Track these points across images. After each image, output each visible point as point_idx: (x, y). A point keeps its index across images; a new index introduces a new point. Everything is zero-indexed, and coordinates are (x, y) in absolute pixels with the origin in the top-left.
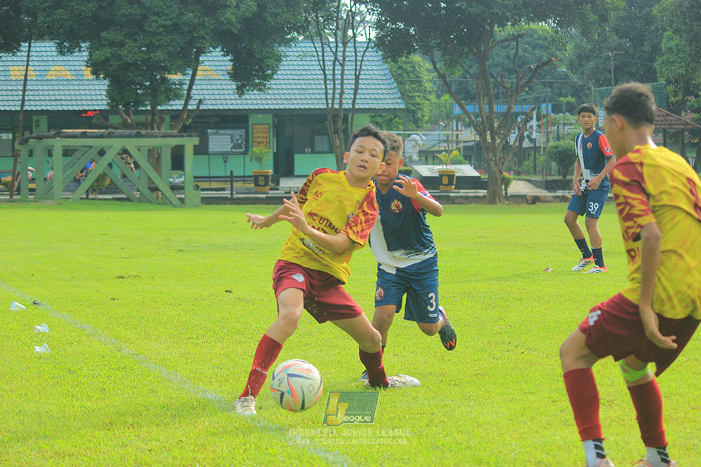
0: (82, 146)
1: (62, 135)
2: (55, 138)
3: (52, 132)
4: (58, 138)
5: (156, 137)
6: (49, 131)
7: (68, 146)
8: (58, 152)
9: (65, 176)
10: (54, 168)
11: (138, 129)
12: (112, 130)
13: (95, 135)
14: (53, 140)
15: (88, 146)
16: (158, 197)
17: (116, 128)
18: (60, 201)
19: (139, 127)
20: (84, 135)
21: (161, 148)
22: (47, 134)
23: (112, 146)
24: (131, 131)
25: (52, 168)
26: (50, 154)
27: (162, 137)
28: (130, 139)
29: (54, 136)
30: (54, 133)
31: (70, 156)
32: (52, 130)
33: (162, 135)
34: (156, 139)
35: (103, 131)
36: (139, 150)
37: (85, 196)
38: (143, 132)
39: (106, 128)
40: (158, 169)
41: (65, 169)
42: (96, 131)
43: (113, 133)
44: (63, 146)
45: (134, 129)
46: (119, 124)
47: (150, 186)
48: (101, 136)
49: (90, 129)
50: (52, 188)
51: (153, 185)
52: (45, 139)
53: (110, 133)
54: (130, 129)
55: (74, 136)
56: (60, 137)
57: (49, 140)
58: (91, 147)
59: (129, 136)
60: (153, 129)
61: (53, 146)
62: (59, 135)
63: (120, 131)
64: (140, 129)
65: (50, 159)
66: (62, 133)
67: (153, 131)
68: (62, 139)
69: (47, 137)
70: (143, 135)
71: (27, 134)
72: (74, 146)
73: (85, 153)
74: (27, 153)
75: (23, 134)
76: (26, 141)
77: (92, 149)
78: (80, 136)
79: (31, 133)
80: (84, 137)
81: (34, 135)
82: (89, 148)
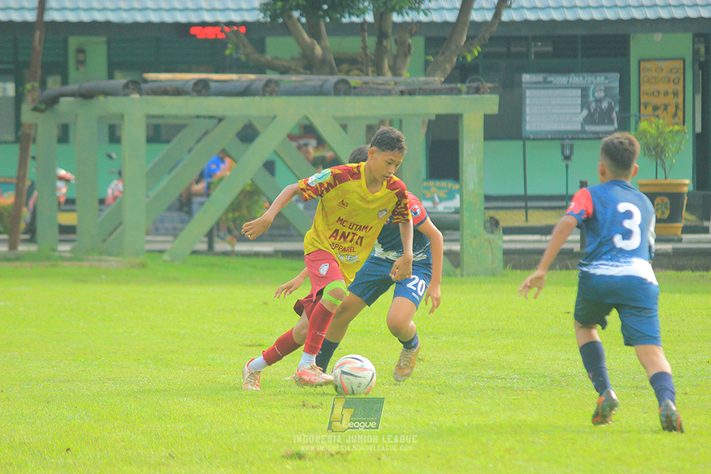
0: (198, 117)
1: (144, 86)
2: (126, 95)
3: (120, 80)
4: (136, 96)
5: (388, 93)
7: (161, 117)
8: (134, 131)
9: (153, 194)
11: (340, 72)
12: (275, 76)
13: (230, 87)
14: (123, 99)
15: (212, 117)
17: (284, 71)
18: (140, 260)
19: (344, 67)
20: (202, 88)
21: (400, 122)
22: (106, 83)
23: (274, 118)
24: (324, 78)
25: (120, 173)
26: (114, 137)
27: (402, 93)
28: (322, 99)
29: (126, 90)
30: (124, 81)
31: (167, 141)
32: (118, 75)
33: (402, 88)
34: (387, 99)
35: (252, 77)
36: (344, 127)
37: (204, 247)
38: (355, 81)
39: (259, 69)
41: (153, 175)
42: (234, 77)
43: (277, 82)
44: (149, 117)
45: (332, 73)
48: (246, 91)
49: (216, 70)
50: (120, 223)
52: (101, 98)
53: (268, 82)
54: (321, 72)
55: (178, 92)
56: (140, 92)
57: (111, 99)
58: (220, 120)
59: (319, 92)
60: (379, 72)
61: (121, 116)
62: (136, 86)
63: (295, 78)
64: (347, 73)
65: (113, 150)
66: (145, 81)
67: (381, 79)
68: (145, 98)
69: (107, 93)
70: (355, 88)
71: (54, 84)
72: (176, 117)
73: (206, 133)
74: (55, 132)
75: (43, 85)
76: (52, 102)
77: (223, 123)
78: (193, 90)
79: (65, 81)
80: (203, 91)
81: (72, 87)
82: (215, 121)
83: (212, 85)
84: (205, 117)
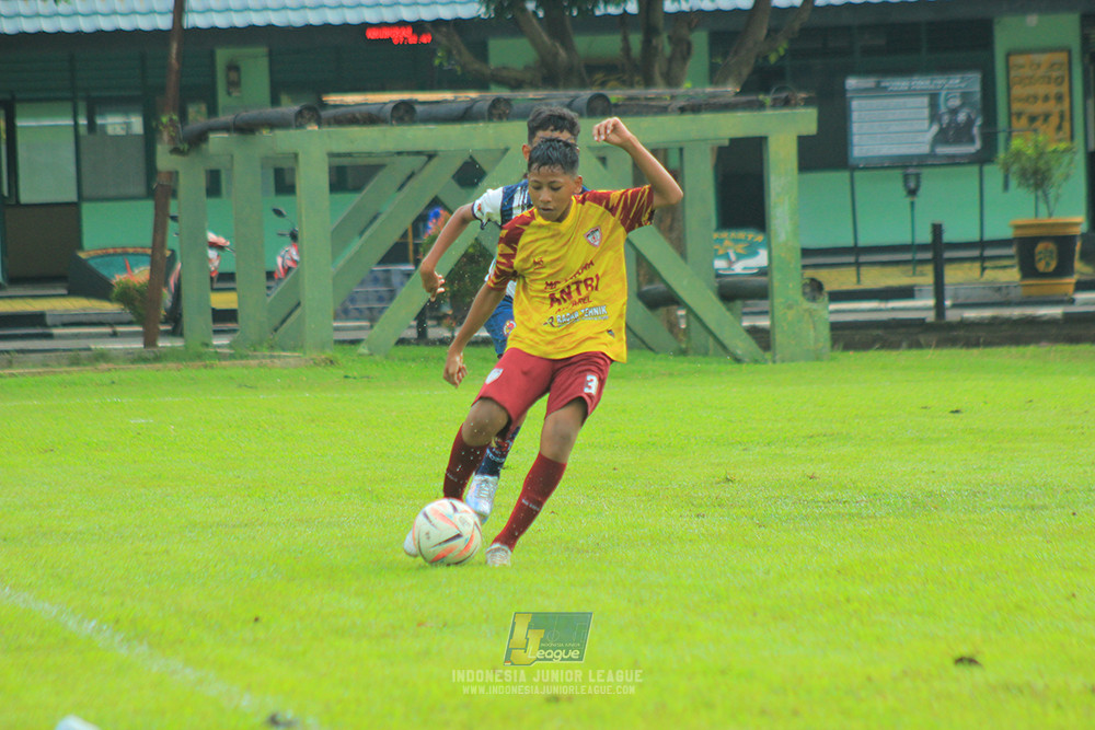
0: (399, 153)
1: (324, 114)
2: (300, 126)
3: (289, 107)
4: (313, 128)
5: (663, 110)
6: (275, 101)
7: (349, 155)
8: (313, 177)
9: (341, 262)
10: (304, 235)
11: (592, 84)
12: (505, 93)
13: (442, 109)
14: (293, 133)
15: (419, 153)
16: (672, 326)
17: (517, 85)
18: (328, 354)
19: (599, 76)
20: (405, 114)
21: (681, 150)
22: (270, 112)
23: (507, 150)
24: (572, 93)
25: (294, 236)
26: (284, 183)
27: (683, 110)
29: (299, 121)
30: (296, 108)
31: (357, 189)
32: (284, 99)
33: (682, 103)
34: (661, 119)
35: (473, 95)
36: (603, 160)
37: (412, 334)
38: (615, 95)
39: (481, 83)
40: (671, 229)
41: (339, 237)
42: (448, 95)
43: (508, 101)
44: (331, 155)
45: (583, 85)
46: (527, 68)
47: (645, 288)
48: (466, 115)
49: (422, 88)
50: (298, 304)
51: (658, 287)
52: (265, 132)
53: (496, 102)
54: (567, 86)
55: (371, 118)
56: (319, 122)
57: (279, 133)
58: (431, 156)
60: (649, 82)
61: (296, 156)
62: (314, 113)
63: (531, 94)
64: (603, 84)
65: (283, 202)
66: (324, 105)
67: (652, 92)
68: (326, 129)
69: (273, 125)
70: (616, 105)
71: (197, 116)
72: (370, 154)
73: (410, 177)
74: (202, 182)
75: (183, 116)
76: (198, 139)
77: (435, 161)
78: (392, 116)
79: (212, 110)
80: (406, 118)
81: (224, 118)
82: (424, 158)
83: (418, 108)
84: (409, 153)
